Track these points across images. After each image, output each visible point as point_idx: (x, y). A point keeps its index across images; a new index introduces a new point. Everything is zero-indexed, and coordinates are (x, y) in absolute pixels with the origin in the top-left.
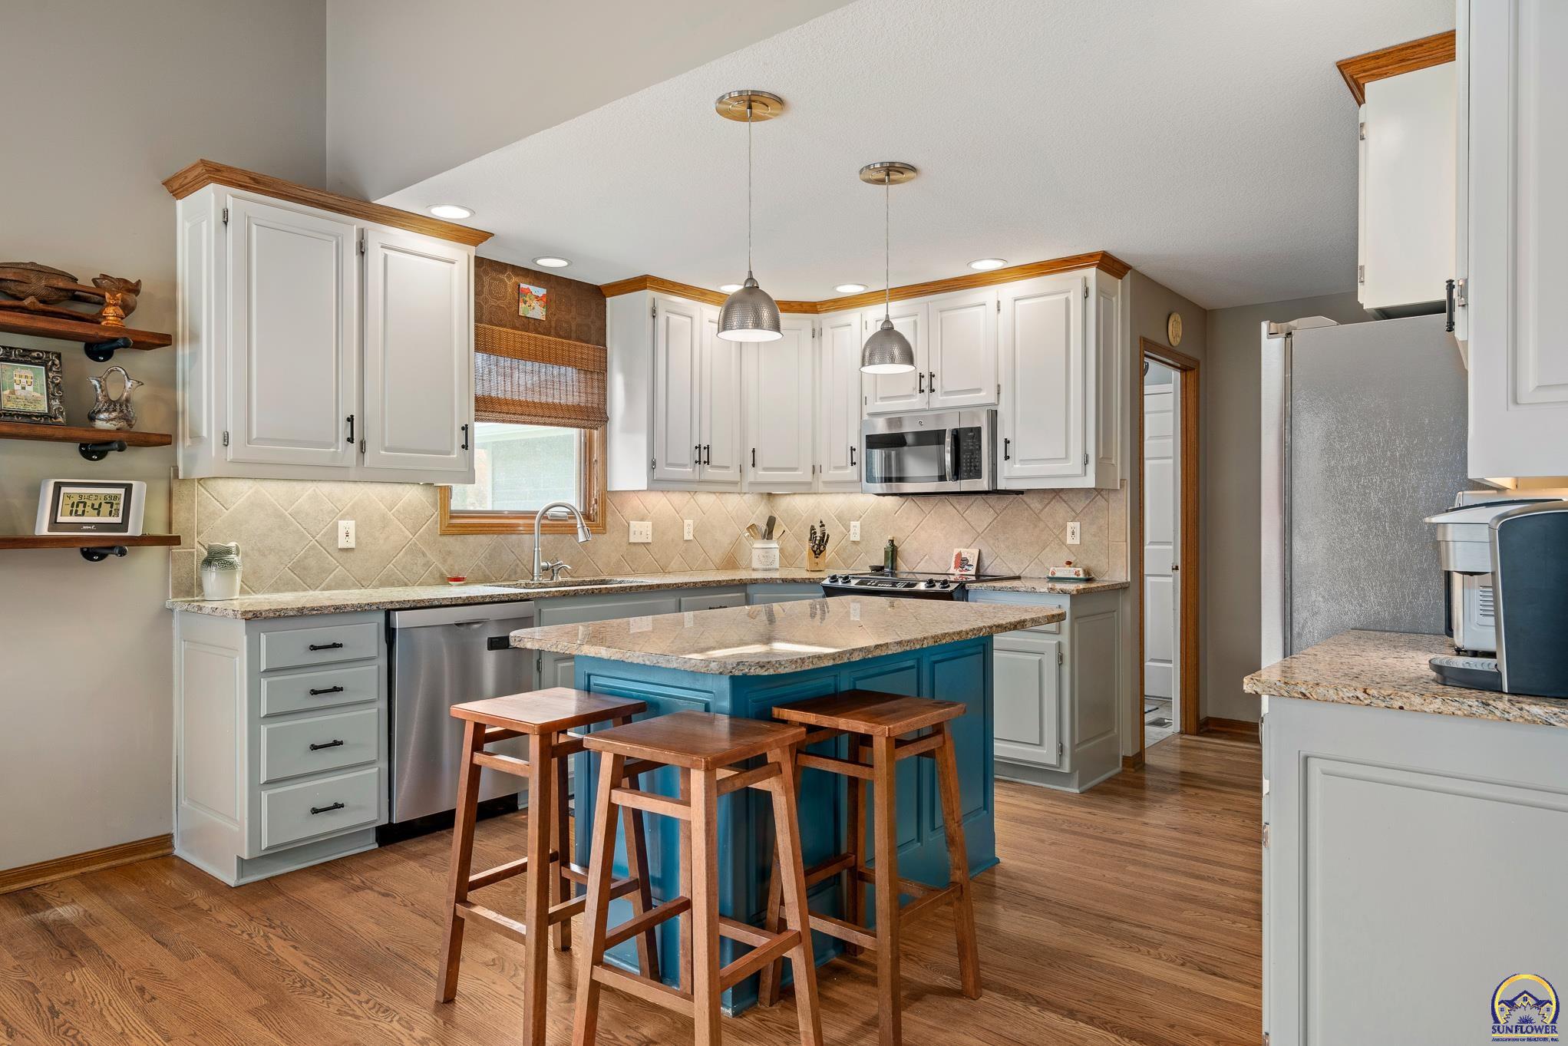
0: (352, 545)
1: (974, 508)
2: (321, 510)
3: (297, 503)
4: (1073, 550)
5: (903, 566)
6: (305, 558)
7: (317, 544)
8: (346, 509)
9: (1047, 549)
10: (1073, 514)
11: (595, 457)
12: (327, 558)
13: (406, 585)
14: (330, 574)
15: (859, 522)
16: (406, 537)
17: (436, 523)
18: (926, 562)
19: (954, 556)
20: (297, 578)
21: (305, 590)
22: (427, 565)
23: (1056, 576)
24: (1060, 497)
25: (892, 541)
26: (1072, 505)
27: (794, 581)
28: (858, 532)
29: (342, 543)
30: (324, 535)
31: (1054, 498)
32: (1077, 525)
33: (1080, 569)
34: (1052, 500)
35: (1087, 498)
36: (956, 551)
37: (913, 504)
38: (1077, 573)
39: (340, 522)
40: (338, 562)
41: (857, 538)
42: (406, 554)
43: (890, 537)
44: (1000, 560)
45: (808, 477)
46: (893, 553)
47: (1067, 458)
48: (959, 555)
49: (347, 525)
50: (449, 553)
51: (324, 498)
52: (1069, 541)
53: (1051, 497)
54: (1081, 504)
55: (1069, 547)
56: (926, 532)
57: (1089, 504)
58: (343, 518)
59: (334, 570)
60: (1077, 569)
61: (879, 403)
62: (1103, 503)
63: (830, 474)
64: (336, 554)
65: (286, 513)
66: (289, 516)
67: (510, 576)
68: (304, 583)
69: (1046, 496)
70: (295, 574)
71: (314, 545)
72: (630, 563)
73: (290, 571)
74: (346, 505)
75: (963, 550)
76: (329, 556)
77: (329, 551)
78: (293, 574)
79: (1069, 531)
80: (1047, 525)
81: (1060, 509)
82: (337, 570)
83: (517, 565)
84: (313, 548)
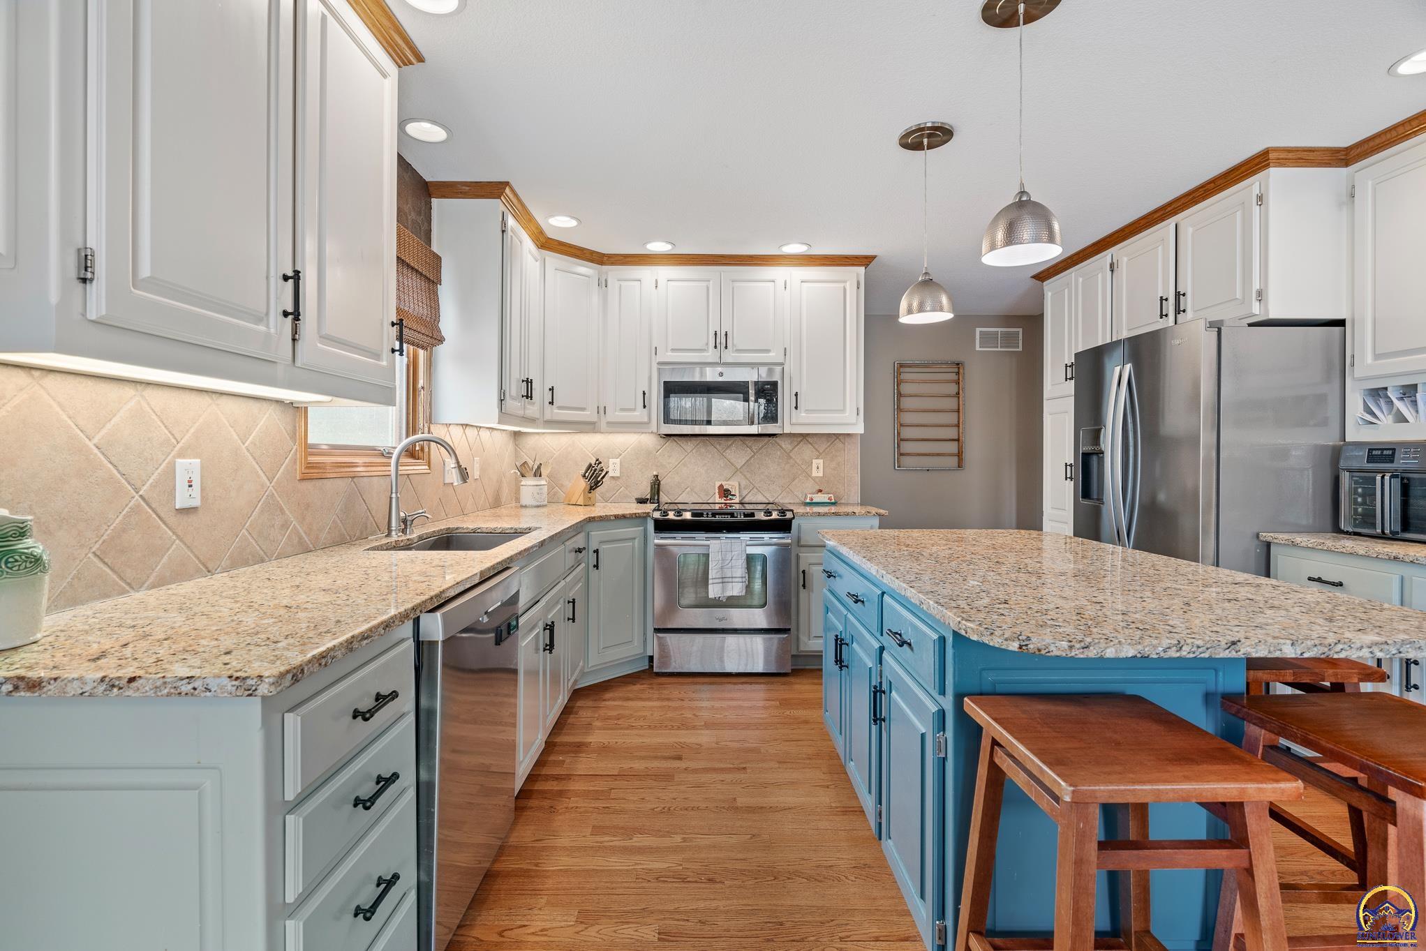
0: (196, 502)
1: (733, 448)
2: (149, 439)
3: (109, 426)
4: (817, 480)
5: (664, 498)
6: (124, 530)
7: (142, 503)
8: (187, 437)
9: (796, 481)
10: (817, 453)
11: (421, 383)
12: (159, 527)
13: (263, 561)
14: (163, 556)
15: (618, 460)
16: (263, 485)
17: (295, 463)
18: (688, 493)
19: (717, 488)
20: (108, 570)
21: (122, 592)
22: (285, 526)
23: (814, 501)
24: (808, 441)
25: (657, 476)
26: (817, 447)
27: (624, 517)
28: (618, 468)
29: (182, 499)
30: (153, 486)
31: (801, 440)
32: (821, 462)
33: (832, 495)
34: (800, 442)
35: (828, 442)
36: (718, 484)
37: (675, 444)
38: (830, 499)
39: (179, 461)
40: (174, 533)
41: (617, 474)
42: (262, 511)
43: (655, 473)
44: (756, 491)
45: (594, 418)
46: (656, 485)
47: (843, 411)
48: (721, 486)
49: (188, 467)
50: (308, 506)
51: (154, 417)
52: (815, 473)
53: (799, 439)
54: (823, 446)
55: (814, 479)
56: (688, 467)
57: (829, 446)
58: (181, 455)
59: (168, 549)
60: (830, 495)
61: (670, 353)
62: (841, 445)
63: (614, 415)
64: (172, 520)
65: (91, 445)
66: (96, 451)
67: (361, 533)
68: (122, 579)
69: (795, 439)
70: (105, 563)
71: (139, 506)
72: (445, 506)
73: (96, 560)
74: (188, 431)
75: (724, 483)
76: (163, 526)
77: (162, 515)
78: (101, 565)
79: (814, 466)
80: (796, 462)
81: (806, 450)
82: (174, 546)
83: (367, 517)
84: (136, 510)
